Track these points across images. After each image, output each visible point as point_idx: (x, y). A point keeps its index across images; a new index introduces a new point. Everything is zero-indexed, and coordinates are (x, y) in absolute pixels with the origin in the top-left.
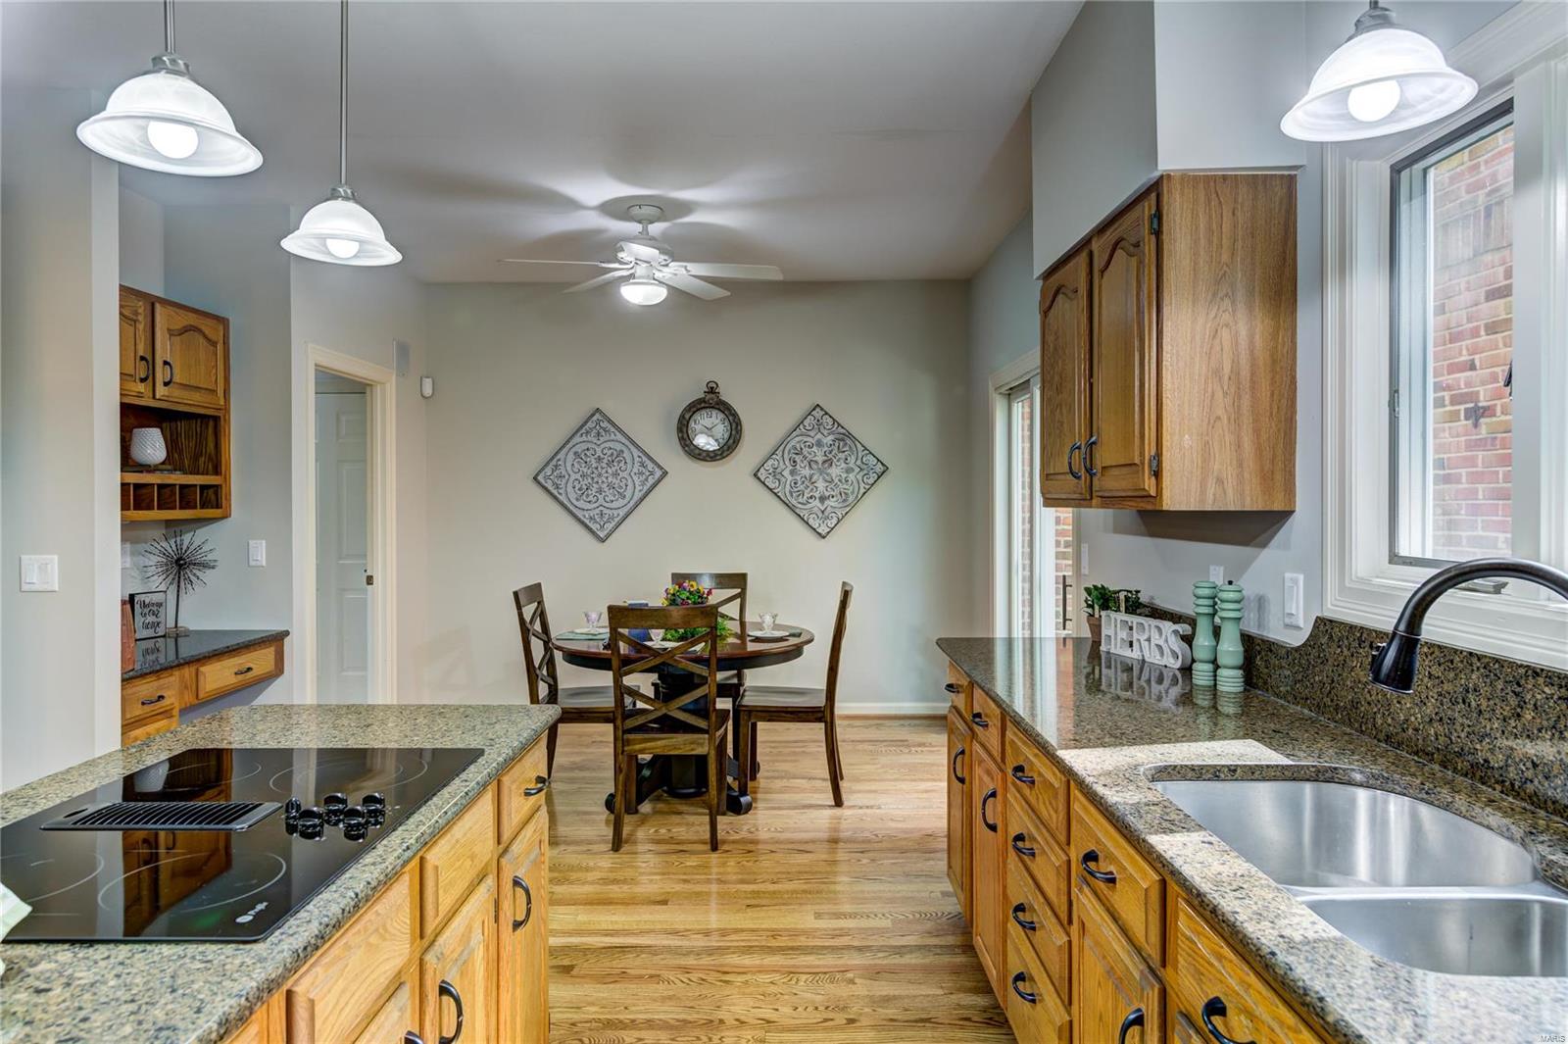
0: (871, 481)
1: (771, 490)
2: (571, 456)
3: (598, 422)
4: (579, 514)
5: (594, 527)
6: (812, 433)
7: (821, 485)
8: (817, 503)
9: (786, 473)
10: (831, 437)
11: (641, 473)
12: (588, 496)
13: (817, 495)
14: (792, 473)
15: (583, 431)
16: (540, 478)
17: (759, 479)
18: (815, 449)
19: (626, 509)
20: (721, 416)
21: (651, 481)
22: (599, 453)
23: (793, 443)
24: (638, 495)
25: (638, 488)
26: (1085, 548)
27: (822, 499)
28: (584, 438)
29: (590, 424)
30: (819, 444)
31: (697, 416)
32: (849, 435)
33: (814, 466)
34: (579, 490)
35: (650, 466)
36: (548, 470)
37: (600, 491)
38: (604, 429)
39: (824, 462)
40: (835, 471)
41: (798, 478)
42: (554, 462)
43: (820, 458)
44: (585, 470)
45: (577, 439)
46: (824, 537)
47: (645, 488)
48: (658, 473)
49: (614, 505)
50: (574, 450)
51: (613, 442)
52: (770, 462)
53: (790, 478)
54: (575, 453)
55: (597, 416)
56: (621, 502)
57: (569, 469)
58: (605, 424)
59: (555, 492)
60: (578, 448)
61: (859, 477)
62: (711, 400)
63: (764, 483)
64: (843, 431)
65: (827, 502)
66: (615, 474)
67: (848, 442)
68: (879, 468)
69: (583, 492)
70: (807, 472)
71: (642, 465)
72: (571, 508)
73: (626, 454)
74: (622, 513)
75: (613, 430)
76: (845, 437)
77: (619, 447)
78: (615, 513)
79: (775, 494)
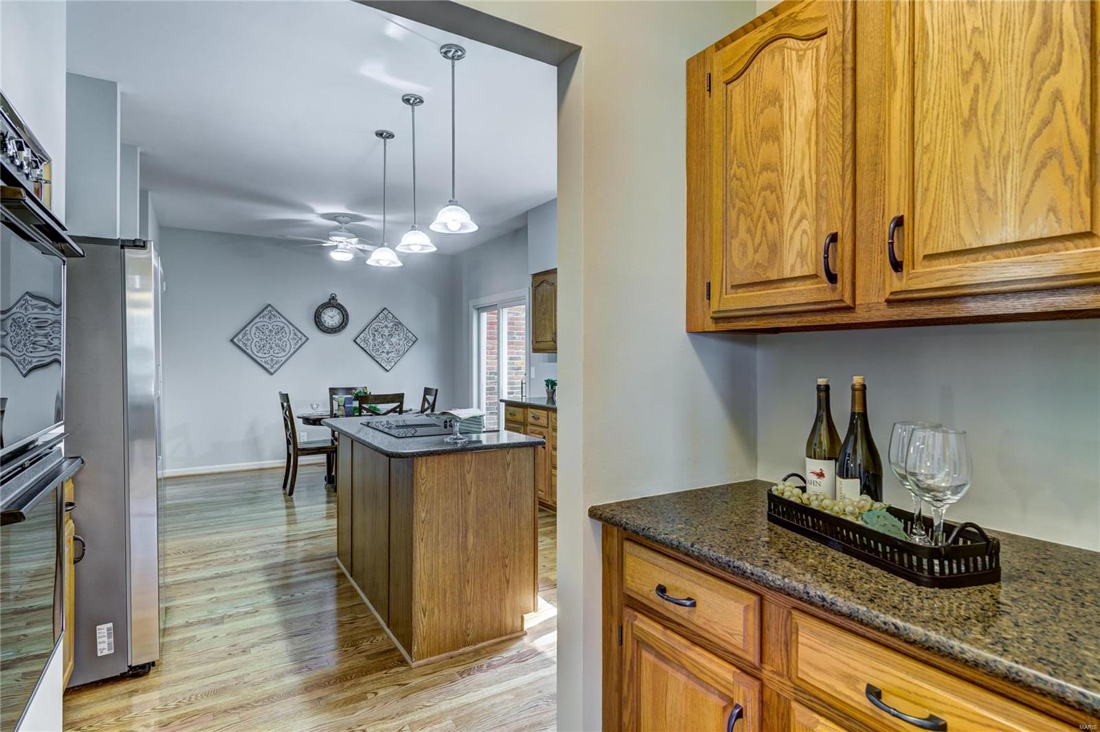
0: (410, 345)
1: (363, 348)
2: (254, 328)
3: (270, 311)
4: (259, 360)
5: (268, 367)
6: (383, 322)
7: (387, 346)
8: (385, 355)
9: (370, 340)
10: (392, 324)
11: (295, 339)
12: (264, 350)
13: (385, 351)
14: (373, 340)
15: (261, 315)
16: (235, 340)
17: (357, 343)
18: (384, 329)
19: (285, 358)
20: (338, 311)
21: (300, 343)
22: (270, 327)
23: (374, 326)
24: (292, 350)
25: (293, 347)
26: (533, 369)
27: (388, 353)
28: (262, 320)
29: (265, 312)
30: (386, 326)
31: (325, 311)
32: (400, 323)
33: (384, 337)
34: (259, 347)
35: (300, 335)
36: (240, 336)
37: (271, 348)
38: (274, 315)
39: (389, 335)
40: (393, 340)
41: (376, 343)
42: (244, 332)
43: (387, 334)
44: (263, 337)
45: (257, 320)
46: (388, 371)
47: (297, 347)
48: (304, 339)
49: (279, 355)
50: (256, 325)
51: (280, 322)
52: (362, 335)
53: (372, 343)
54: (257, 327)
55: (269, 308)
56: (283, 354)
57: (253, 336)
58: (274, 313)
59: (244, 348)
60: (258, 325)
61: (405, 343)
62: (332, 303)
63: (359, 345)
64: (396, 320)
65: (390, 355)
66: (280, 339)
67: (400, 326)
68: (414, 339)
69: (261, 348)
70: (380, 340)
71: (295, 334)
72: (254, 357)
73: (286, 329)
74: (284, 359)
75: (278, 315)
76: (398, 324)
77: (282, 325)
78: (280, 359)
79: (365, 350)
